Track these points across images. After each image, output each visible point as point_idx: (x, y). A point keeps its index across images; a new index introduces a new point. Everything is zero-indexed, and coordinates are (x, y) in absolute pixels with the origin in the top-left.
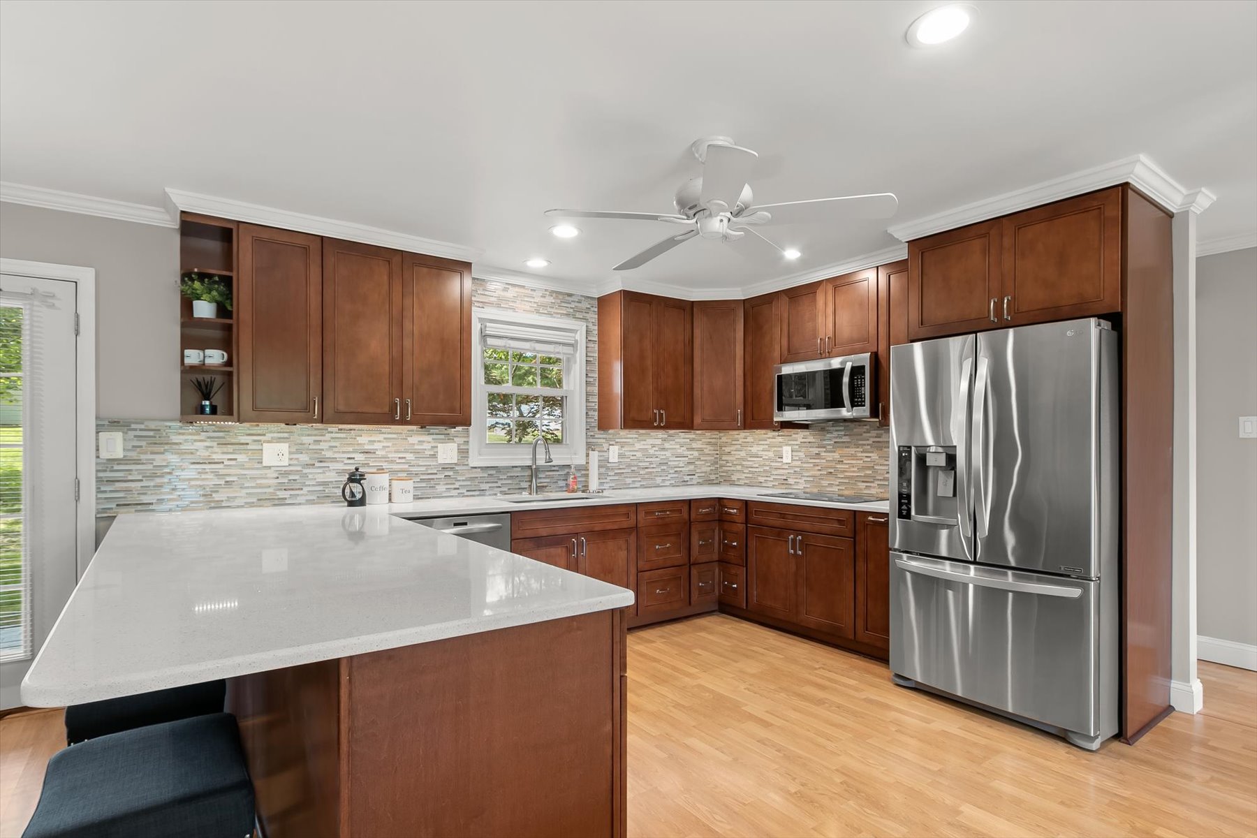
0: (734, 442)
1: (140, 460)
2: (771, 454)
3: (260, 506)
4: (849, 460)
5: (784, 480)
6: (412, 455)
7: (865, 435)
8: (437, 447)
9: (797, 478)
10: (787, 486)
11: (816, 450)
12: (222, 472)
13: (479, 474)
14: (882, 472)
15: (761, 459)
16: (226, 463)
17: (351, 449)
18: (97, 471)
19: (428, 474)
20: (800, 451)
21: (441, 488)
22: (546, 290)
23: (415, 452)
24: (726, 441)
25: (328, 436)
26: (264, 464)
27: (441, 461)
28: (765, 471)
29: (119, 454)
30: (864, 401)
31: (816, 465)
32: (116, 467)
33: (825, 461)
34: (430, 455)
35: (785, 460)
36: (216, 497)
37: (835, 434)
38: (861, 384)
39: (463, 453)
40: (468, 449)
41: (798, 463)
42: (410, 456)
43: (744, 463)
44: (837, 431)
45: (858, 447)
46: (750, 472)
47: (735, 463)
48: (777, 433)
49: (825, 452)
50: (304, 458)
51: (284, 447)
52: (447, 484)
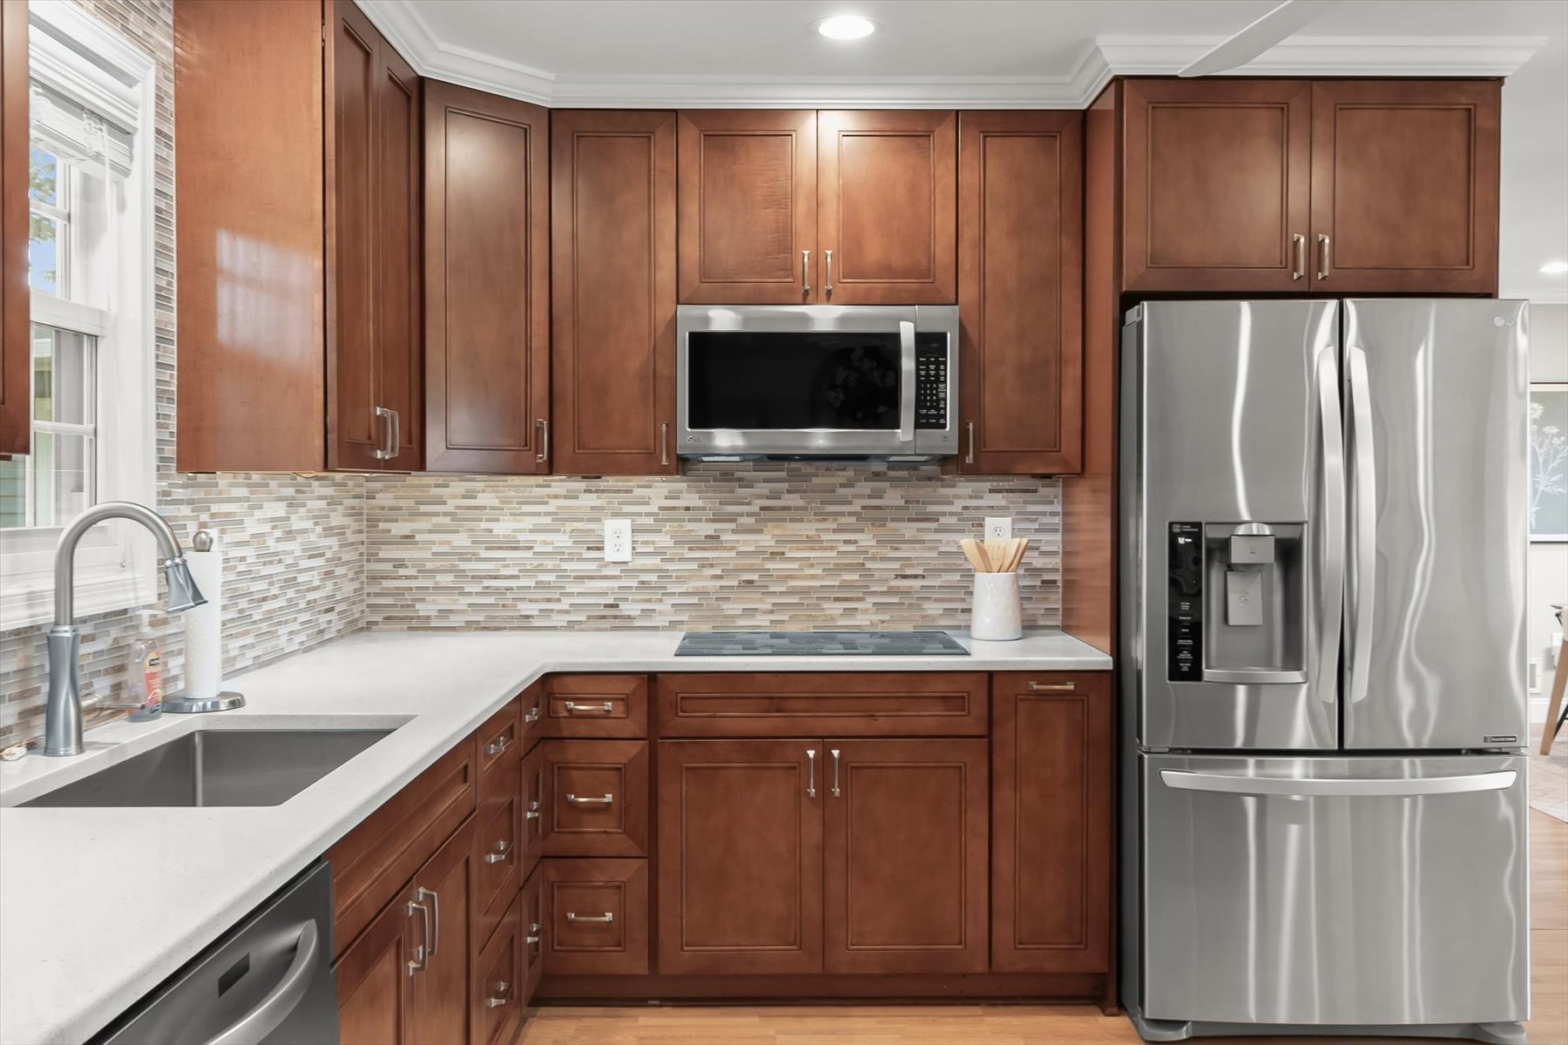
0: (423, 508)
2: (562, 540)
4: (798, 549)
5: (606, 606)
7: (841, 491)
9: (648, 601)
10: (617, 623)
11: (709, 529)
14: (885, 575)
15: (529, 554)
20: (660, 531)
24: (392, 503)
28: (540, 585)
30: (944, 416)
31: (705, 564)
33: (733, 554)
35: (610, 554)
37: (763, 489)
38: (937, 376)
41: (655, 561)
43: (463, 566)
44: (766, 481)
45: (825, 520)
46: (487, 591)
47: (429, 566)
48: (583, 485)
49: (733, 531)
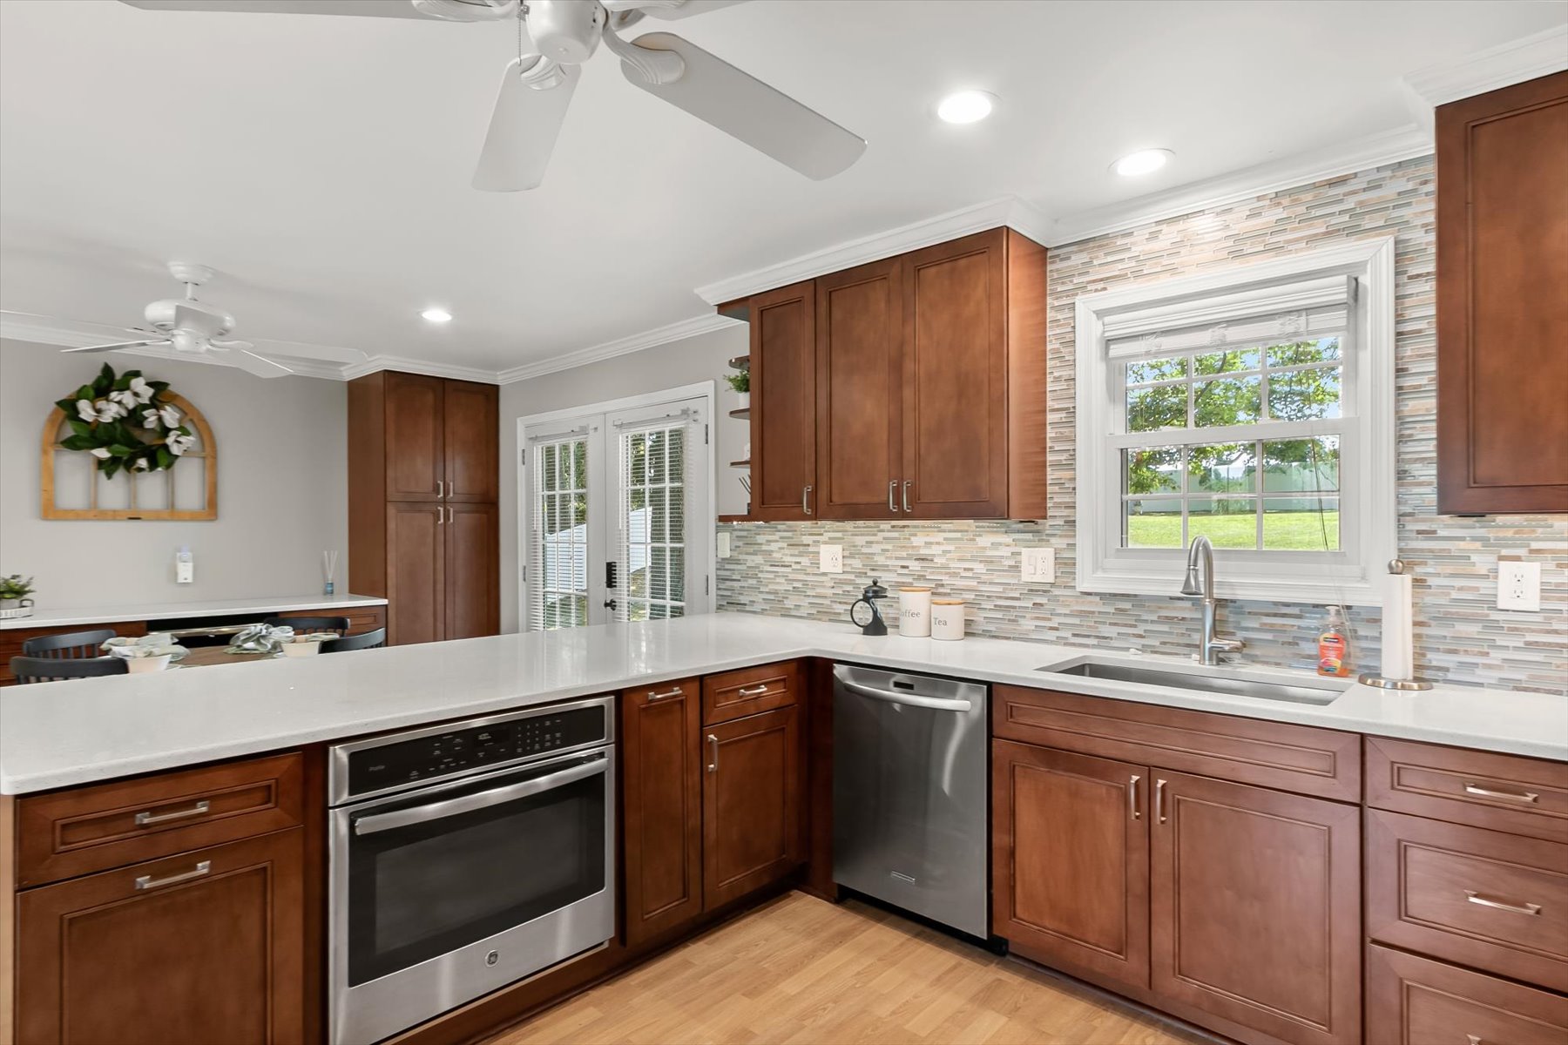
1: (739, 560)
3: (820, 620)
6: (982, 565)
8: (1020, 554)
12: (791, 576)
13: (1095, 605)
16: (794, 566)
17: (904, 554)
18: (717, 569)
19: (1007, 598)
21: (1028, 624)
22: (1259, 198)
23: (988, 561)
25: (881, 536)
26: (822, 570)
27: (1026, 576)
29: (728, 555)
32: (727, 567)
34: (1010, 566)
36: (789, 603)
39: (1065, 565)
40: (1074, 559)
42: (980, 568)
50: (857, 563)
51: (837, 549)
52: (1037, 618)
